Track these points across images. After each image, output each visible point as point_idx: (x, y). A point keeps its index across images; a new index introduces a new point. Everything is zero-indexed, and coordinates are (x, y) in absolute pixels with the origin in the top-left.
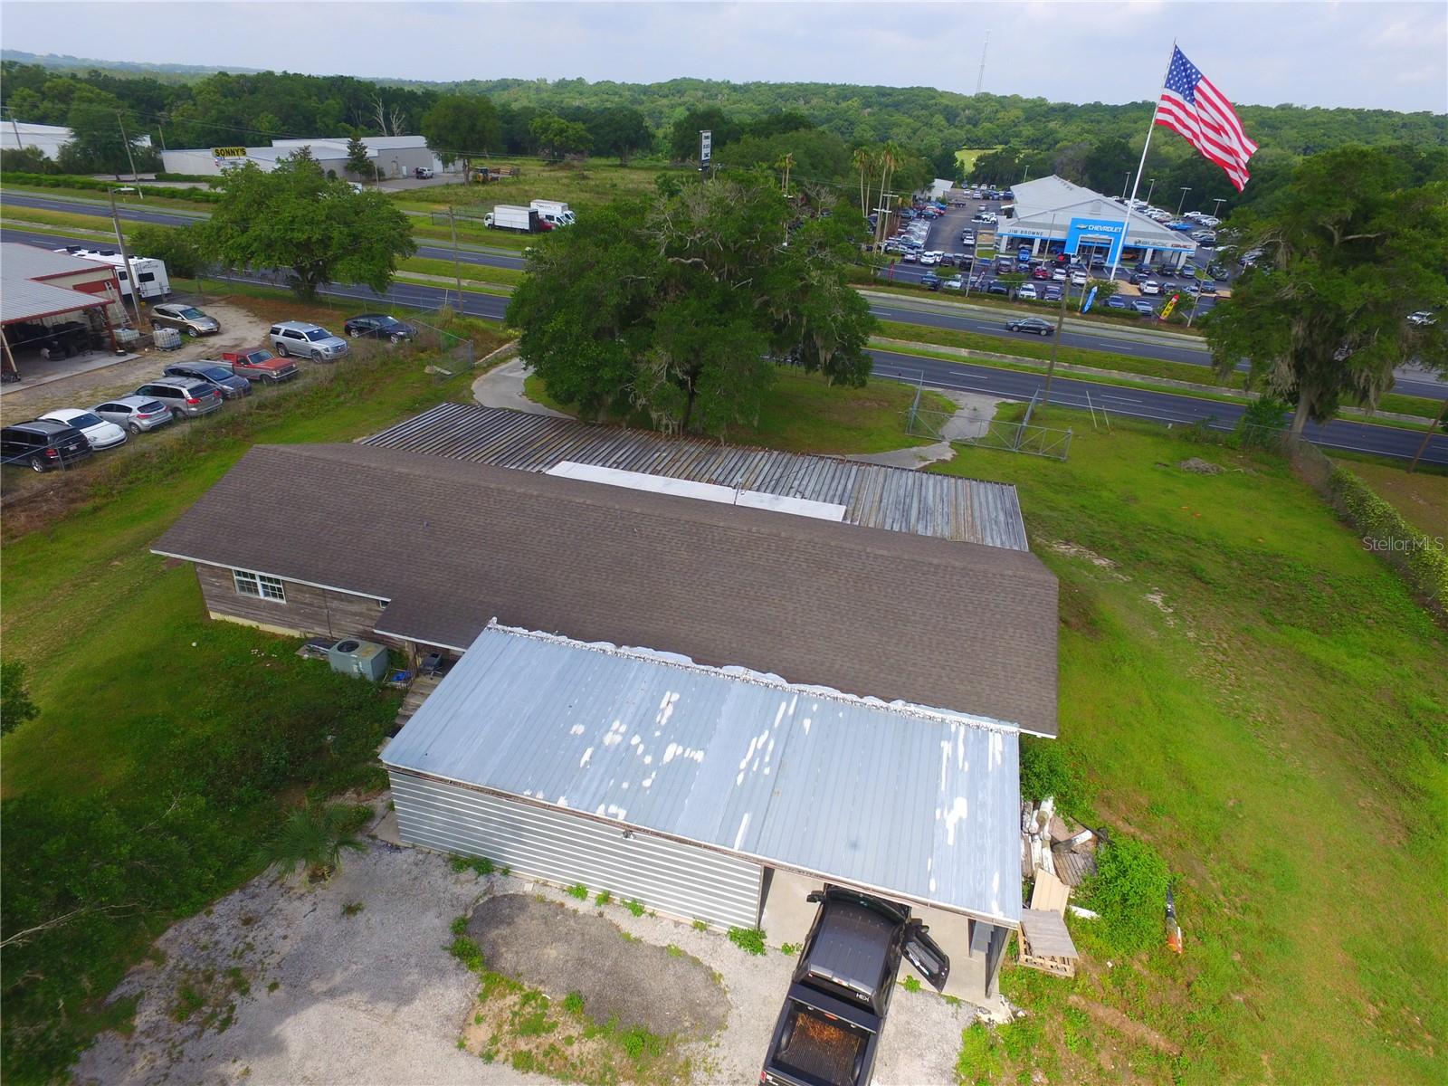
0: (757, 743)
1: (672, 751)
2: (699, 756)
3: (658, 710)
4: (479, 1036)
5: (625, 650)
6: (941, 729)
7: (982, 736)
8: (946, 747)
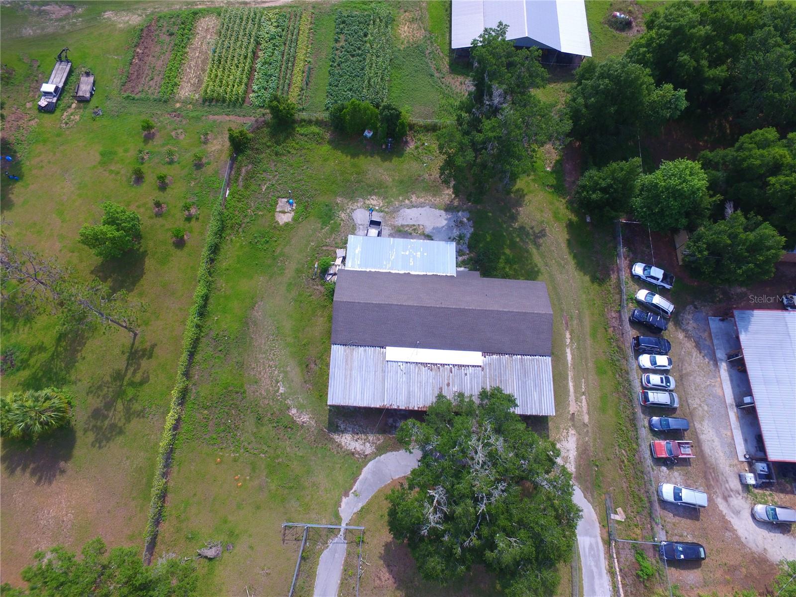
0: (393, 257)
1: (407, 253)
2: (403, 253)
3: (413, 260)
4: (421, 227)
5: (425, 274)
6: (360, 266)
7: (352, 266)
8: (359, 263)
